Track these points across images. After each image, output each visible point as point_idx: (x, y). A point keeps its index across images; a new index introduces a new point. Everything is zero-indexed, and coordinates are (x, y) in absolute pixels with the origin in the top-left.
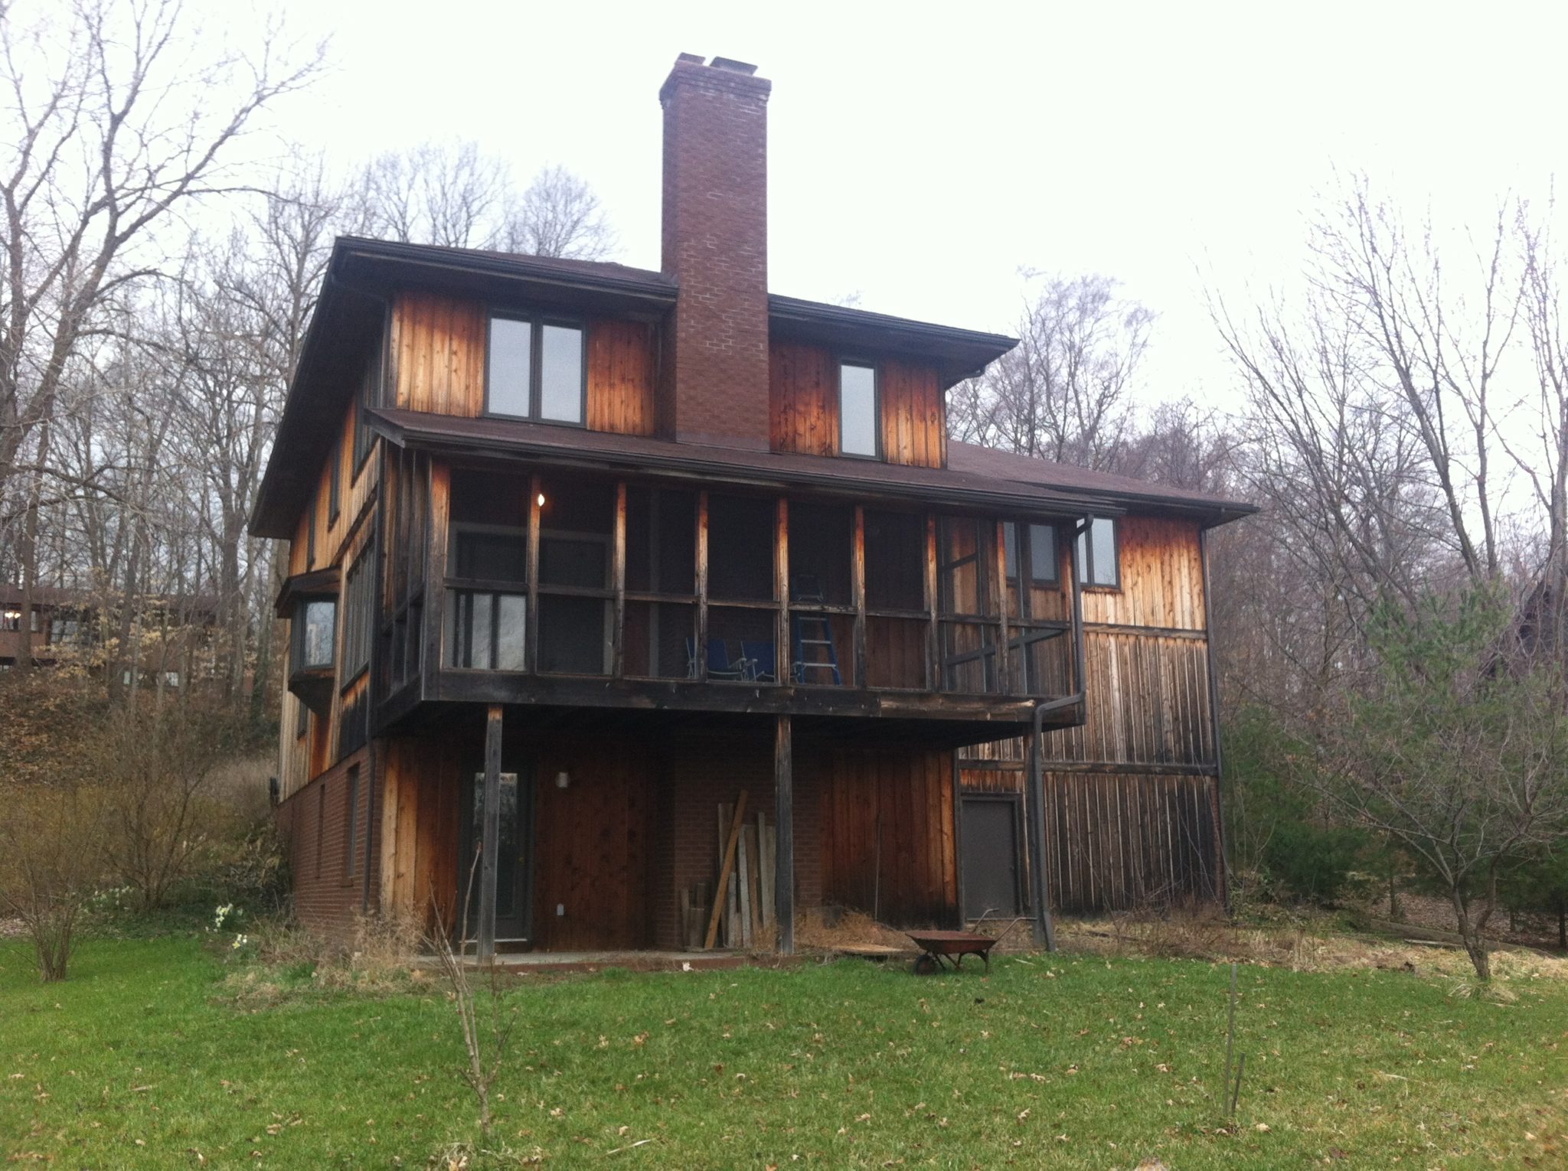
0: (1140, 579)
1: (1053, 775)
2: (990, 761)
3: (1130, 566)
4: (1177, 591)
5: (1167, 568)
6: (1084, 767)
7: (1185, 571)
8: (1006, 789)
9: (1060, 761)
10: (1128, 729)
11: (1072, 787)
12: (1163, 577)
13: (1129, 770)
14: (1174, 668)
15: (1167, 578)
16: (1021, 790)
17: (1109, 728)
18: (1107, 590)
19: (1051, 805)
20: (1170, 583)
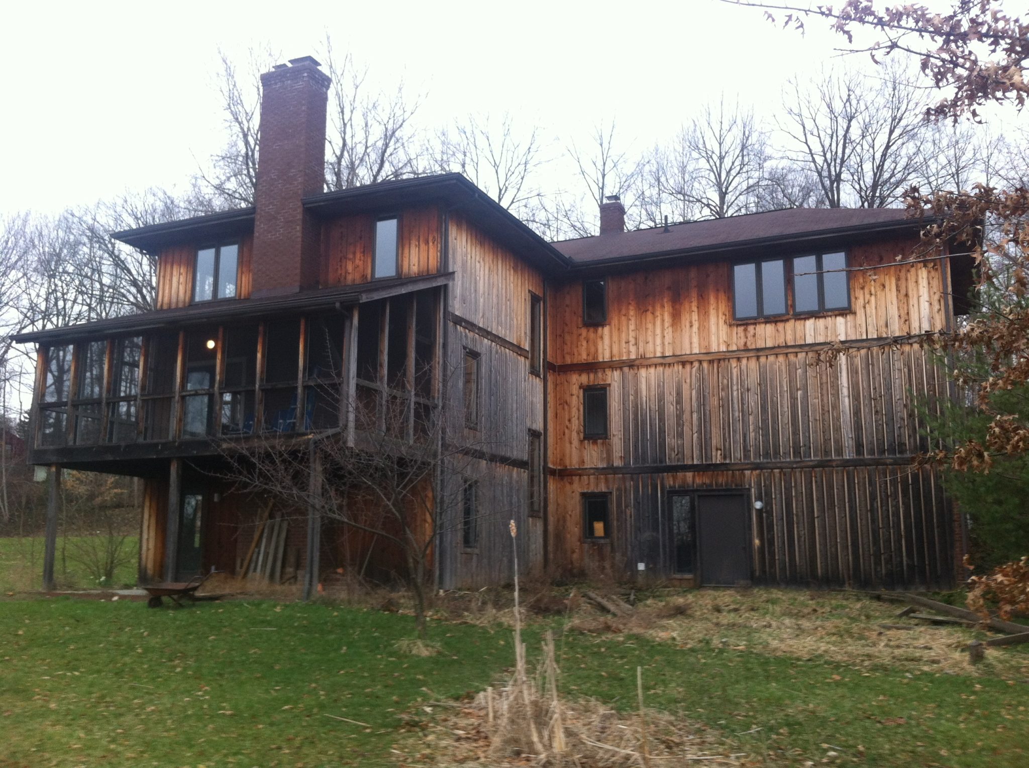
0: (873, 298)
1: (780, 473)
2: (722, 464)
3: (863, 288)
4: (913, 301)
5: (903, 284)
6: (811, 463)
7: (923, 282)
8: (736, 485)
9: (788, 460)
10: (858, 427)
11: (799, 481)
12: (898, 290)
13: (855, 463)
14: (910, 371)
15: (903, 292)
16: (750, 485)
17: (838, 429)
18: (837, 312)
19: (778, 496)
20: (907, 295)
